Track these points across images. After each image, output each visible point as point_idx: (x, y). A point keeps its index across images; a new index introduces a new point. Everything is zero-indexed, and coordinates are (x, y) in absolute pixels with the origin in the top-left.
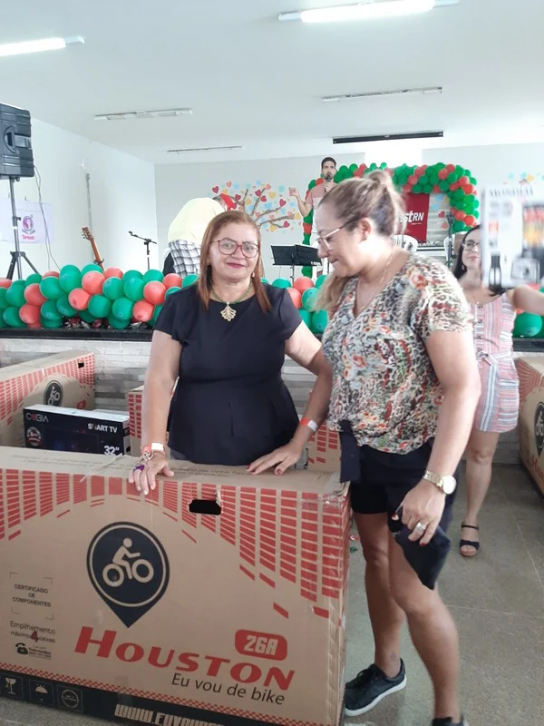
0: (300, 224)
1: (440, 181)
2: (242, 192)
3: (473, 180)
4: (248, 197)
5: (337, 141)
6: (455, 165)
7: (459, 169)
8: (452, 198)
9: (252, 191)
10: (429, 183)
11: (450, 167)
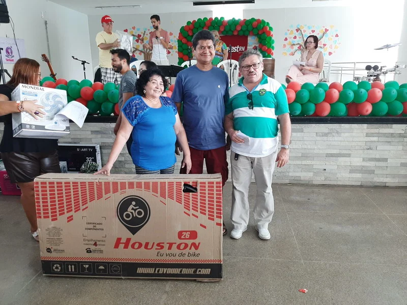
0: (176, 52)
1: (253, 28)
2: (142, 33)
3: (271, 28)
4: (145, 35)
5: (195, 4)
6: (261, 19)
7: (264, 22)
8: (260, 38)
9: (147, 32)
10: (247, 30)
11: (259, 21)
